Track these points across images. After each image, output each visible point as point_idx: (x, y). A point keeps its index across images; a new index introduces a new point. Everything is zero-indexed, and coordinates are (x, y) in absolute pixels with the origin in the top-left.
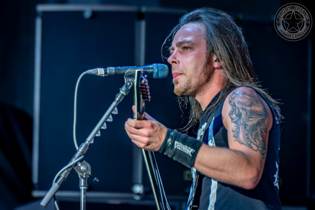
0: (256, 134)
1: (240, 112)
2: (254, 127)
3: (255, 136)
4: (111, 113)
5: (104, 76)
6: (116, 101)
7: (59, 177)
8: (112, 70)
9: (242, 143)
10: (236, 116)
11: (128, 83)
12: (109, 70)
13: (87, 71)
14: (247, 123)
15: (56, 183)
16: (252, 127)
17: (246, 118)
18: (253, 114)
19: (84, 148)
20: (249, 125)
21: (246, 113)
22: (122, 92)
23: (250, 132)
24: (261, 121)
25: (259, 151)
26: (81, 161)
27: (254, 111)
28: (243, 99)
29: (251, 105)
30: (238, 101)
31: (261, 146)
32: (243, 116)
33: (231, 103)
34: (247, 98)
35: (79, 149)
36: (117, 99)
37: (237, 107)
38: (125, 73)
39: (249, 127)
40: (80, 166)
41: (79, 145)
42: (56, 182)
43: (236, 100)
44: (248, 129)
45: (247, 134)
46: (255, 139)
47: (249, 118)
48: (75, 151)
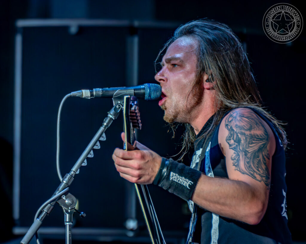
0: (259, 162)
1: (239, 137)
2: (255, 153)
3: (257, 164)
4: (98, 140)
5: (90, 98)
6: (104, 126)
7: (41, 212)
8: (99, 91)
9: (244, 173)
10: (234, 141)
11: (117, 106)
12: (96, 91)
13: (70, 93)
14: (247, 150)
15: (38, 219)
16: (254, 154)
17: (246, 144)
18: (253, 138)
19: (69, 180)
20: (249, 151)
21: (246, 138)
22: (111, 116)
23: (252, 160)
24: (262, 146)
25: (263, 181)
26: (65, 194)
27: (254, 135)
28: (241, 122)
29: (250, 129)
30: (236, 125)
31: (265, 175)
32: (242, 142)
33: (228, 127)
34: (246, 121)
35: (63, 180)
36: (105, 124)
37: (236, 132)
38: (113, 95)
39: (250, 154)
40: (65, 199)
41: (63, 176)
42: (38, 217)
43: (233, 124)
44: (249, 157)
45: (248, 163)
46: (257, 167)
47: (249, 143)
48: (59, 183)
